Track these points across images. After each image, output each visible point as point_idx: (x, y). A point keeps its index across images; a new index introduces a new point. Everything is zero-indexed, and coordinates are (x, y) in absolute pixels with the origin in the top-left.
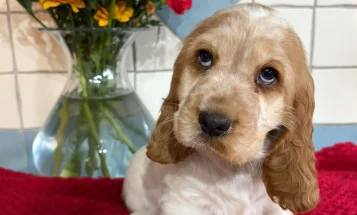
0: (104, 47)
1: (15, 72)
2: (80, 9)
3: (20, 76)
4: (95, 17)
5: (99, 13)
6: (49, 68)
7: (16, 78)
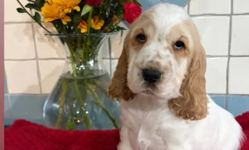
0: (86, 45)
1: (37, 59)
2: (67, 22)
3: (39, 61)
4: (78, 27)
5: (81, 24)
6: (57, 57)
7: (37, 62)
